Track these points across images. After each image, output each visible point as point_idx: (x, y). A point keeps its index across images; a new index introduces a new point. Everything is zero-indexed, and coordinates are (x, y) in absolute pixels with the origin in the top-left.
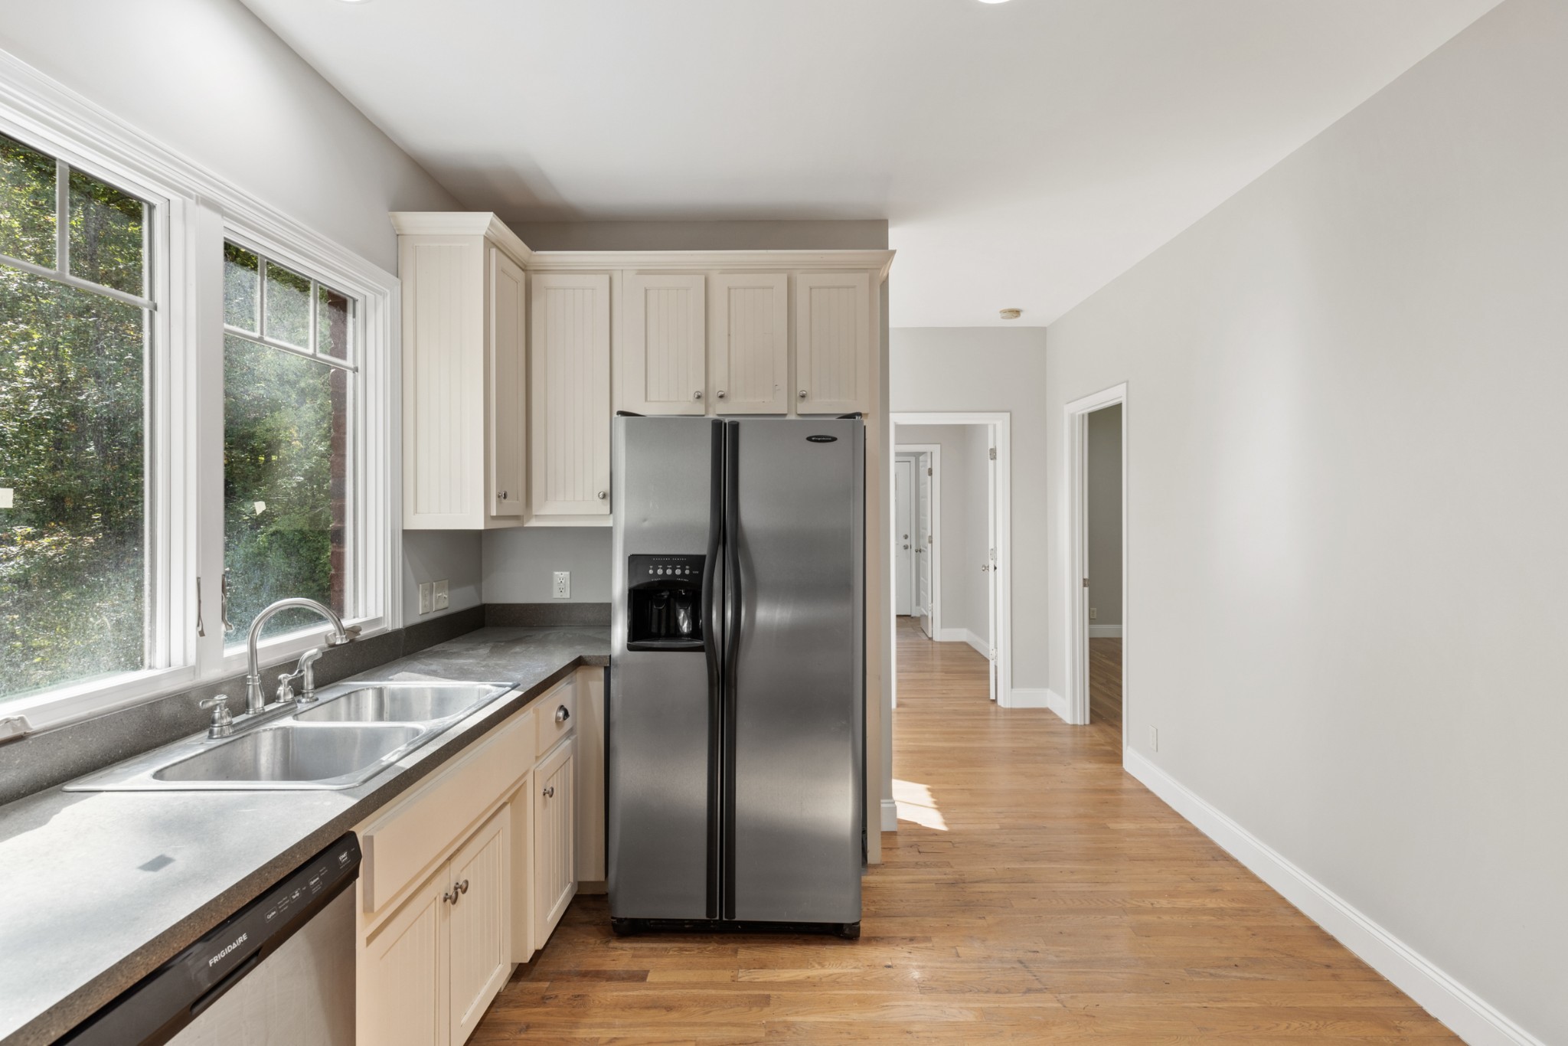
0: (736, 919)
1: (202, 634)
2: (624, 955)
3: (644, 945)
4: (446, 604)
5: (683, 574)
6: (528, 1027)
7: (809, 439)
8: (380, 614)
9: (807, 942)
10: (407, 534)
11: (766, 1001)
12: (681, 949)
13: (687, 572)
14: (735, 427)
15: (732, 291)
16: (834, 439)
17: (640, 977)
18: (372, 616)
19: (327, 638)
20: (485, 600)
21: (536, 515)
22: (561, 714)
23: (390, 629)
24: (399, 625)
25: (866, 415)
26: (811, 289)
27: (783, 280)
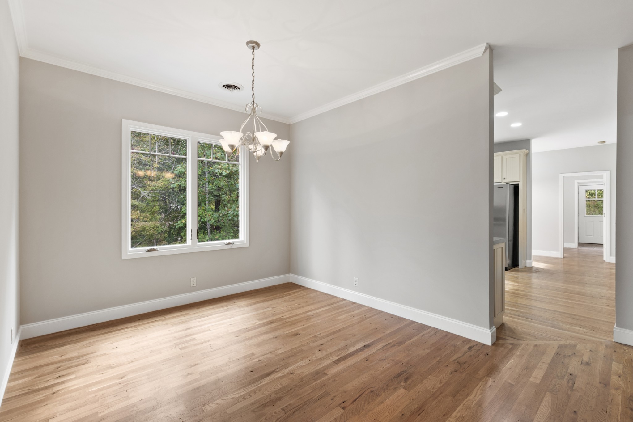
7: (498, 187)
16: (502, 188)
25: (519, 181)
26: (507, 158)
27: (501, 157)
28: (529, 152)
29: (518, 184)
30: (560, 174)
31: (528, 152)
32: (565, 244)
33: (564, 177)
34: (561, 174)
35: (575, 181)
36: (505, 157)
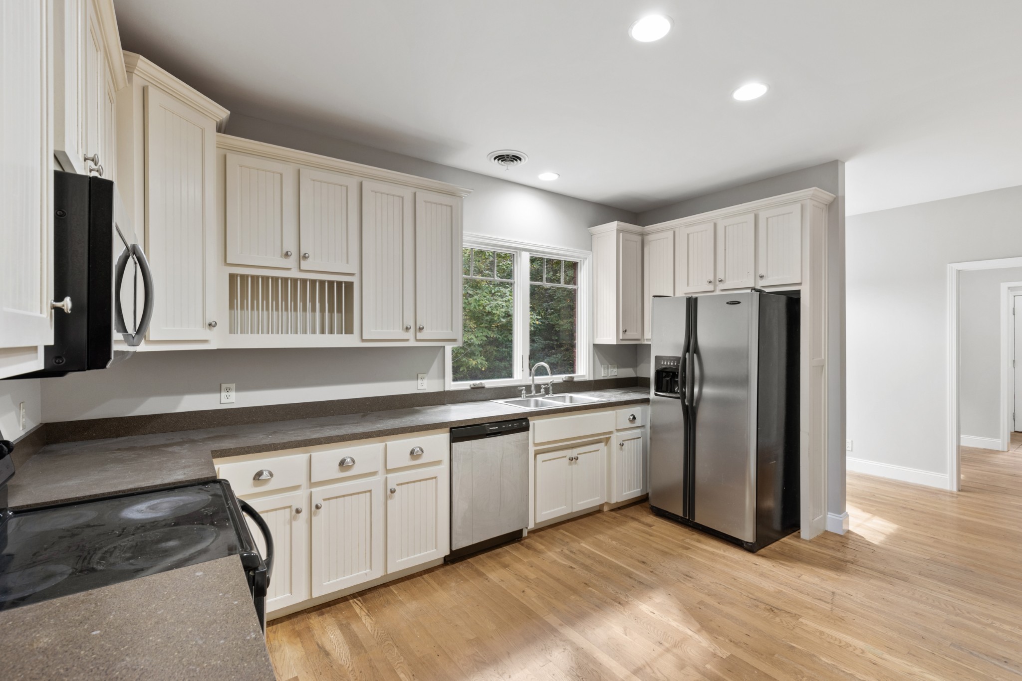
0: (695, 521)
1: (523, 371)
2: (651, 519)
3: (661, 520)
4: (616, 374)
5: (674, 365)
6: (605, 521)
7: (727, 303)
8: (585, 374)
9: (727, 544)
10: (594, 345)
11: (687, 549)
12: (673, 526)
13: (675, 364)
14: (696, 299)
15: (727, 228)
16: (739, 303)
17: (650, 526)
18: (582, 374)
19: (563, 379)
20: (638, 376)
21: (647, 339)
22: (631, 417)
23: (588, 380)
24: (592, 379)
25: (800, 284)
26: (767, 218)
27: (752, 216)
28: (835, 199)
29: (798, 292)
30: (948, 265)
31: (831, 199)
32: (962, 436)
33: (959, 272)
34: (950, 263)
35: (1002, 284)
36: (762, 216)
